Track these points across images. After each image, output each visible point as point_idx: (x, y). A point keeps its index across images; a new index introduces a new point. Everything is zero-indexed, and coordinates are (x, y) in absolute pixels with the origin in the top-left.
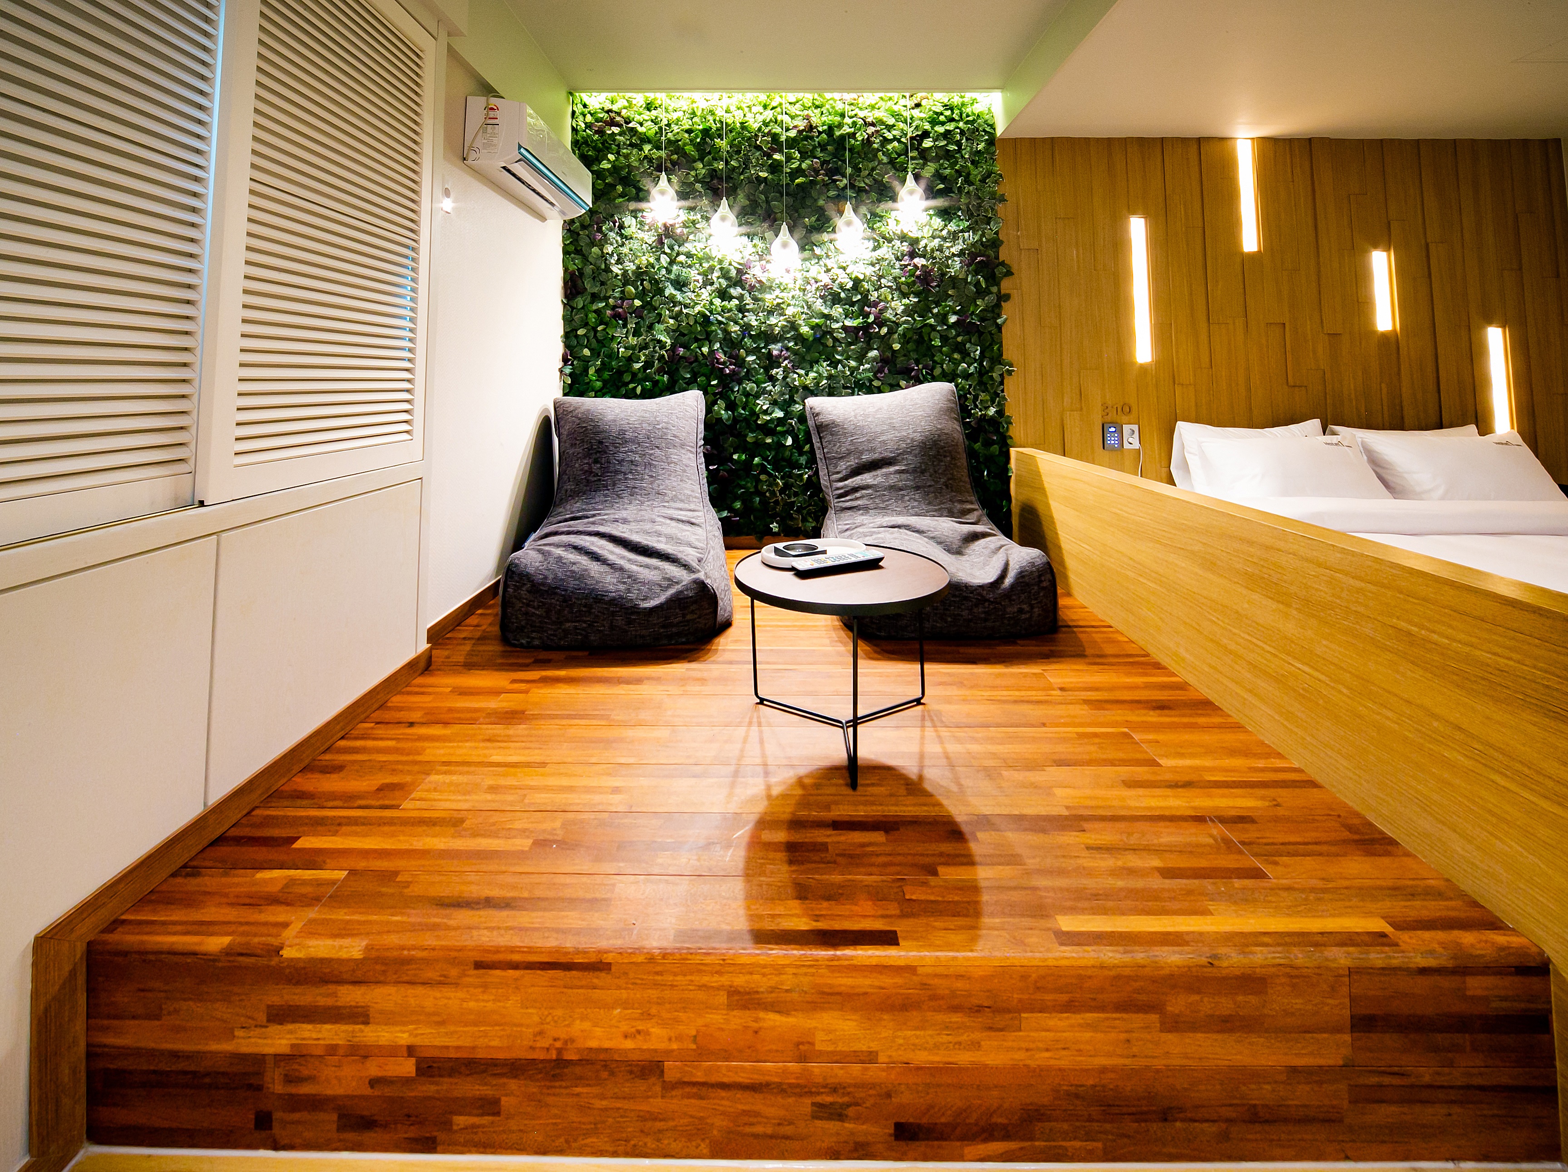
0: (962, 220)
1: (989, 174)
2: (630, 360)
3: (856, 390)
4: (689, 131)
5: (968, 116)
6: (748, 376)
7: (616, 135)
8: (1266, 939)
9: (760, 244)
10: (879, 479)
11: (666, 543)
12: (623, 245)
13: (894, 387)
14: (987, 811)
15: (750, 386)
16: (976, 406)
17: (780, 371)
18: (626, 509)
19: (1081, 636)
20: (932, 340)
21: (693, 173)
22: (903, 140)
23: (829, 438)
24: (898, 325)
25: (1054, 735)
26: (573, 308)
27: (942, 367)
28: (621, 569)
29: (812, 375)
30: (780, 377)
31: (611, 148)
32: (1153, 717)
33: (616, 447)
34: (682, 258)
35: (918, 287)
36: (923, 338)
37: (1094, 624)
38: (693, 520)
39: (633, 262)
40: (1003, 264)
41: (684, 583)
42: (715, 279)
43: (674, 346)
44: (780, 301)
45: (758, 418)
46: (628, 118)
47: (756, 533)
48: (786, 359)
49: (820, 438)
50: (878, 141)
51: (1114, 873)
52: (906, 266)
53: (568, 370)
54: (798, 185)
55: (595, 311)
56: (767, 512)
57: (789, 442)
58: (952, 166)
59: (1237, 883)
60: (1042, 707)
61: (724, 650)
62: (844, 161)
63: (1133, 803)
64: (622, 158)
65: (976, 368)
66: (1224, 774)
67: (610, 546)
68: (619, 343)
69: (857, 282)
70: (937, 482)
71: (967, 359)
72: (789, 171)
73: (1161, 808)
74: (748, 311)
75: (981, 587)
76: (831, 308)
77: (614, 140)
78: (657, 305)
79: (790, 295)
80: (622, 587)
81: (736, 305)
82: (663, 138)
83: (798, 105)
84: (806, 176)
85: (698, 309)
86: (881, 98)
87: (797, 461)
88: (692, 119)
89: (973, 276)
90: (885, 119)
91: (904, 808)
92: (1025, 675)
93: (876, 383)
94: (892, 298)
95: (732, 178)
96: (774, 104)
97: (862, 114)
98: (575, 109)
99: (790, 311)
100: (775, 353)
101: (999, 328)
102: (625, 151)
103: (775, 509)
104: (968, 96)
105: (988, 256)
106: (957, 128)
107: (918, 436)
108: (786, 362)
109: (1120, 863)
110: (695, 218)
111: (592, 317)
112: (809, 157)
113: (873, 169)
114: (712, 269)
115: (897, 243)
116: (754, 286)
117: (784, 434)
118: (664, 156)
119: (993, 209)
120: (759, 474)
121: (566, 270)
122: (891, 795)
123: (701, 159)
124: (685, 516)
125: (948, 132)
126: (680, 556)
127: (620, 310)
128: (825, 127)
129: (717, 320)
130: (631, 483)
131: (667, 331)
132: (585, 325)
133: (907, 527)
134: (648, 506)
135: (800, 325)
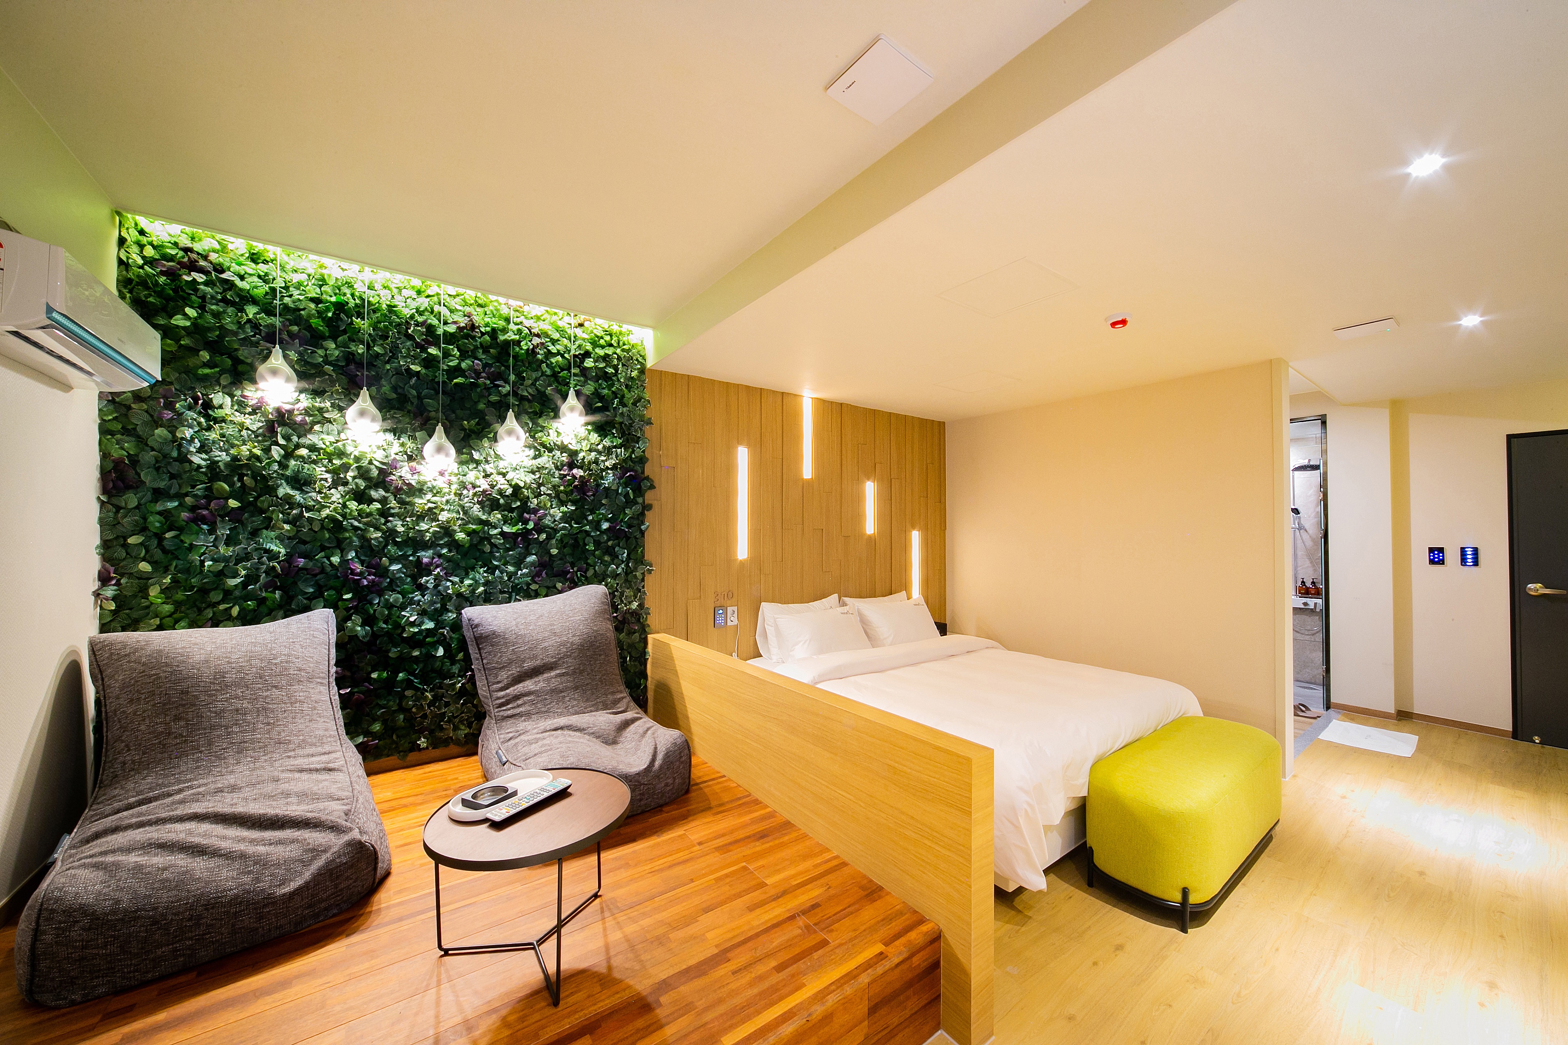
0: (616, 437)
1: (639, 399)
2: (221, 575)
3: (514, 594)
4: (317, 301)
5: (624, 344)
6: (392, 586)
7: (199, 284)
8: (833, 987)
9: (410, 445)
10: (542, 684)
11: (299, 804)
12: (209, 428)
13: (551, 591)
14: (663, 976)
15: (393, 597)
16: (622, 601)
17: (431, 579)
18: (232, 772)
19: (706, 790)
20: (586, 545)
21: (321, 352)
22: (566, 355)
23: (489, 648)
24: (556, 531)
25: (701, 887)
26: (118, 508)
27: (594, 569)
28: (243, 856)
29: (467, 582)
30: (430, 586)
31: (190, 300)
32: (758, 846)
33: (210, 696)
34: (304, 452)
35: (575, 496)
36: (578, 543)
37: (714, 776)
38: (331, 765)
39: (227, 451)
40: (647, 478)
41: (335, 849)
42: (350, 479)
43: (289, 556)
44: (432, 505)
45: (404, 630)
46: (220, 265)
47: (399, 752)
48: (437, 567)
49: (479, 649)
50: (541, 352)
51: (751, 984)
52: (565, 476)
53: (110, 592)
54: (456, 384)
55: (160, 513)
56: (414, 728)
57: (441, 652)
58: (610, 387)
59: (816, 955)
60: (689, 864)
61: (388, 907)
62: (508, 367)
63: (755, 923)
64: (209, 317)
65: (623, 568)
66: (802, 876)
67: (219, 829)
68: (204, 553)
69: (517, 488)
70: (593, 680)
71: (615, 561)
72: (445, 368)
73: (770, 919)
74: (393, 515)
75: (638, 774)
76: (489, 514)
77: (196, 290)
78: (266, 505)
79: (444, 500)
80: (247, 879)
81: (378, 509)
82: (277, 302)
83: (458, 299)
84: (466, 377)
85: (325, 512)
86: (547, 311)
87: (449, 670)
88: (320, 286)
89: (623, 488)
90: (550, 333)
91: (602, 1004)
92: (673, 840)
93: (534, 587)
94: (551, 505)
95: (375, 366)
96: (429, 292)
97: (527, 323)
98: (124, 234)
99: (444, 517)
100: (425, 560)
101: (642, 533)
102: (214, 307)
103: (422, 723)
104: (625, 328)
105: (636, 471)
106: (615, 353)
107: (576, 640)
108: (438, 570)
109: (753, 975)
110: (322, 405)
111: (155, 522)
112: (469, 357)
113: (537, 380)
114: (346, 467)
115: (558, 453)
116: (401, 489)
117: (434, 646)
118: (278, 324)
119: (641, 430)
120: (404, 690)
121: (105, 456)
122: (589, 997)
123: (334, 338)
124: (318, 763)
125: (607, 355)
126: (324, 817)
127: (205, 512)
128: (488, 329)
129: (352, 525)
130: (237, 738)
131: (281, 538)
132: (143, 529)
133: (569, 727)
134: (266, 761)
135: (455, 531)
